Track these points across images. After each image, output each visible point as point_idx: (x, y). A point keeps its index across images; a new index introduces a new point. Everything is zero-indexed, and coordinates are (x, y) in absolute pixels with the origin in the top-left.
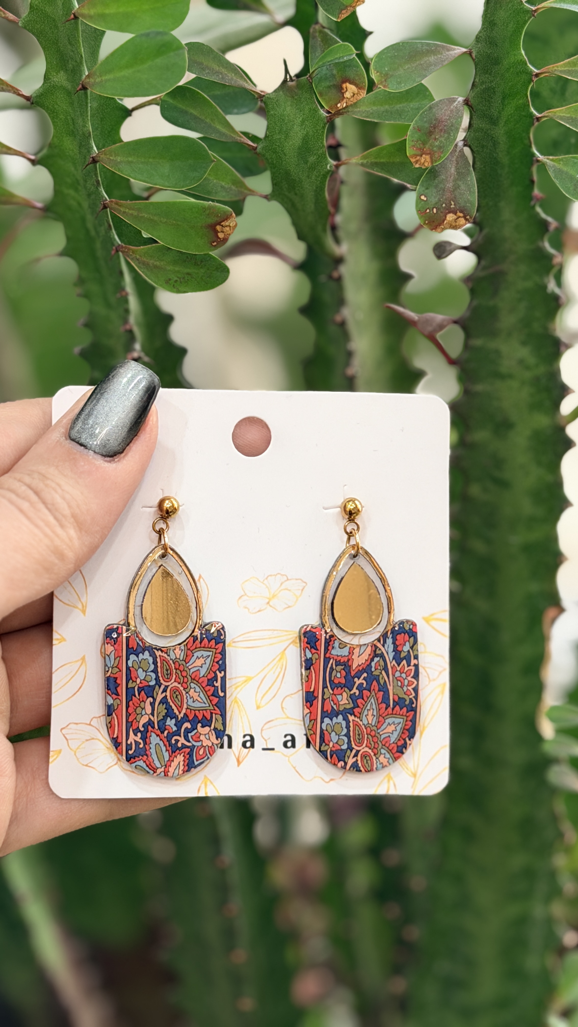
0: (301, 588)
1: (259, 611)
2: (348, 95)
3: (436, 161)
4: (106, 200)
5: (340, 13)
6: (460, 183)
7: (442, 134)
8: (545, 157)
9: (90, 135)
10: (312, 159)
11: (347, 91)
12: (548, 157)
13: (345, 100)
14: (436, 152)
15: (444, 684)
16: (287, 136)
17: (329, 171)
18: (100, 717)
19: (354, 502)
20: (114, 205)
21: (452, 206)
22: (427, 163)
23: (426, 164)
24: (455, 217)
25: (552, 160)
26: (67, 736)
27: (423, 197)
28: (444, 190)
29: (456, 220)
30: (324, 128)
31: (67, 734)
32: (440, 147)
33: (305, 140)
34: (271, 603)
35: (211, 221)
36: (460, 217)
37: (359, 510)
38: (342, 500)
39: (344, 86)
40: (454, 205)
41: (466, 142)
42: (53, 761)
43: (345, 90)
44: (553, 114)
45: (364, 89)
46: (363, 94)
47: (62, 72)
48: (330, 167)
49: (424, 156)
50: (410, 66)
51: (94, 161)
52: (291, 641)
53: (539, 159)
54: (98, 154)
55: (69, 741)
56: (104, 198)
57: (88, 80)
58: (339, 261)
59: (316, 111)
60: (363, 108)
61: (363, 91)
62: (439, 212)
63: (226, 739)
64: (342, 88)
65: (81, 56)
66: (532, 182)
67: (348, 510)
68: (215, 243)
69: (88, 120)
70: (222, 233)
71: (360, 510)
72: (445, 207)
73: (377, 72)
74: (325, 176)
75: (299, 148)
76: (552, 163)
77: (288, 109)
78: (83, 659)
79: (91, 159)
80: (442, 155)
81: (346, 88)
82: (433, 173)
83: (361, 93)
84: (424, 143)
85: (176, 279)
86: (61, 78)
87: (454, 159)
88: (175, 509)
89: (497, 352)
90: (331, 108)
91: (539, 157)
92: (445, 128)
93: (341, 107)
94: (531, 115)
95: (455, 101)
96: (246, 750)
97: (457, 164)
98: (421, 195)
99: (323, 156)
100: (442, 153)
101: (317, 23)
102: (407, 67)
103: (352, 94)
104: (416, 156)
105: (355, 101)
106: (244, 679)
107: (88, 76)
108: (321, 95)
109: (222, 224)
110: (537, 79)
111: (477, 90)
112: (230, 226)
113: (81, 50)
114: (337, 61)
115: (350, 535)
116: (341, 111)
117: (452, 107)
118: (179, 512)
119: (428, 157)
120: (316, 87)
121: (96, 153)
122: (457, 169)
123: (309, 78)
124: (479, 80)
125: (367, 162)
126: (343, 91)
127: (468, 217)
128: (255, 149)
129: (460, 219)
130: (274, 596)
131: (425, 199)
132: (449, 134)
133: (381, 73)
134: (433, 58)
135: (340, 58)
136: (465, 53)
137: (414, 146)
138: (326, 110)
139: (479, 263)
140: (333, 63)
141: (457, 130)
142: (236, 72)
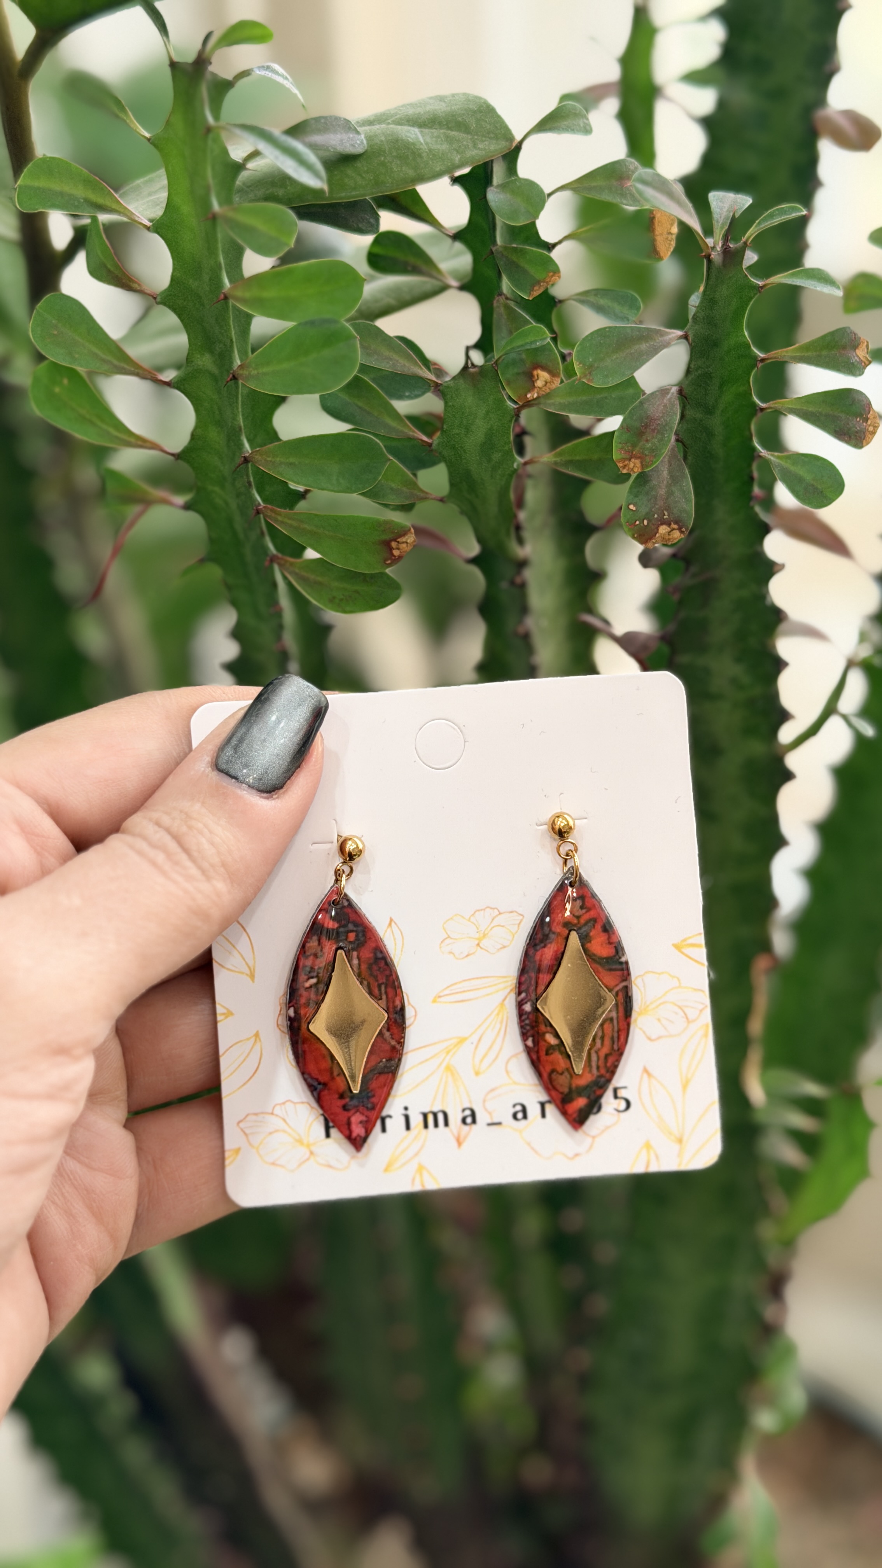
2: (539, 383)
3: (647, 467)
4: (260, 505)
5: (532, 290)
6: (674, 489)
7: (655, 434)
8: (769, 453)
9: (241, 429)
10: (496, 456)
11: (538, 379)
12: (773, 453)
13: (536, 390)
14: (648, 456)
16: (468, 430)
17: (515, 470)
20: (268, 513)
21: (665, 517)
22: (637, 468)
23: (635, 469)
24: (669, 529)
25: (778, 457)
27: (631, 507)
28: (656, 498)
29: (669, 533)
30: (512, 421)
32: (652, 450)
33: (489, 436)
35: (385, 537)
39: (535, 373)
40: (669, 515)
43: (536, 377)
44: (781, 405)
45: (559, 376)
46: (558, 382)
47: (208, 356)
48: (516, 465)
49: (633, 460)
50: (618, 356)
51: (246, 461)
53: (761, 454)
54: (251, 453)
56: (257, 502)
57: (240, 371)
58: (522, 564)
59: (502, 401)
60: (558, 400)
61: (556, 379)
62: (650, 524)
64: (533, 376)
65: (231, 339)
66: (752, 479)
68: (389, 562)
69: (238, 412)
70: (397, 550)
72: (657, 518)
73: (580, 364)
74: (511, 476)
75: (482, 444)
76: (777, 461)
77: (469, 399)
79: (241, 458)
80: (654, 460)
81: (538, 376)
82: (643, 478)
83: (555, 382)
84: (634, 446)
85: (342, 597)
86: (207, 362)
87: (667, 461)
90: (519, 398)
91: (762, 452)
92: (659, 428)
93: (532, 398)
94: (754, 405)
95: (668, 393)
97: (670, 465)
98: (629, 504)
99: (508, 453)
100: (655, 456)
101: (501, 294)
102: (614, 357)
103: (544, 383)
104: (623, 460)
105: (548, 391)
107: (240, 365)
108: (508, 383)
109: (399, 540)
110: (763, 364)
111: (692, 377)
112: (407, 543)
113: (231, 334)
114: (528, 347)
116: (531, 402)
117: (665, 401)
119: (638, 462)
120: (502, 374)
121: (249, 452)
122: (670, 472)
123: (494, 365)
124: (695, 365)
125: (561, 460)
126: (534, 379)
127: (684, 529)
128: (430, 445)
129: (674, 531)
131: (634, 509)
132: (663, 435)
133: (584, 365)
134: (644, 346)
135: (531, 343)
136: (681, 337)
137: (622, 448)
138: (512, 400)
139: (687, 569)
140: (522, 348)
141: (672, 429)
142: (408, 358)
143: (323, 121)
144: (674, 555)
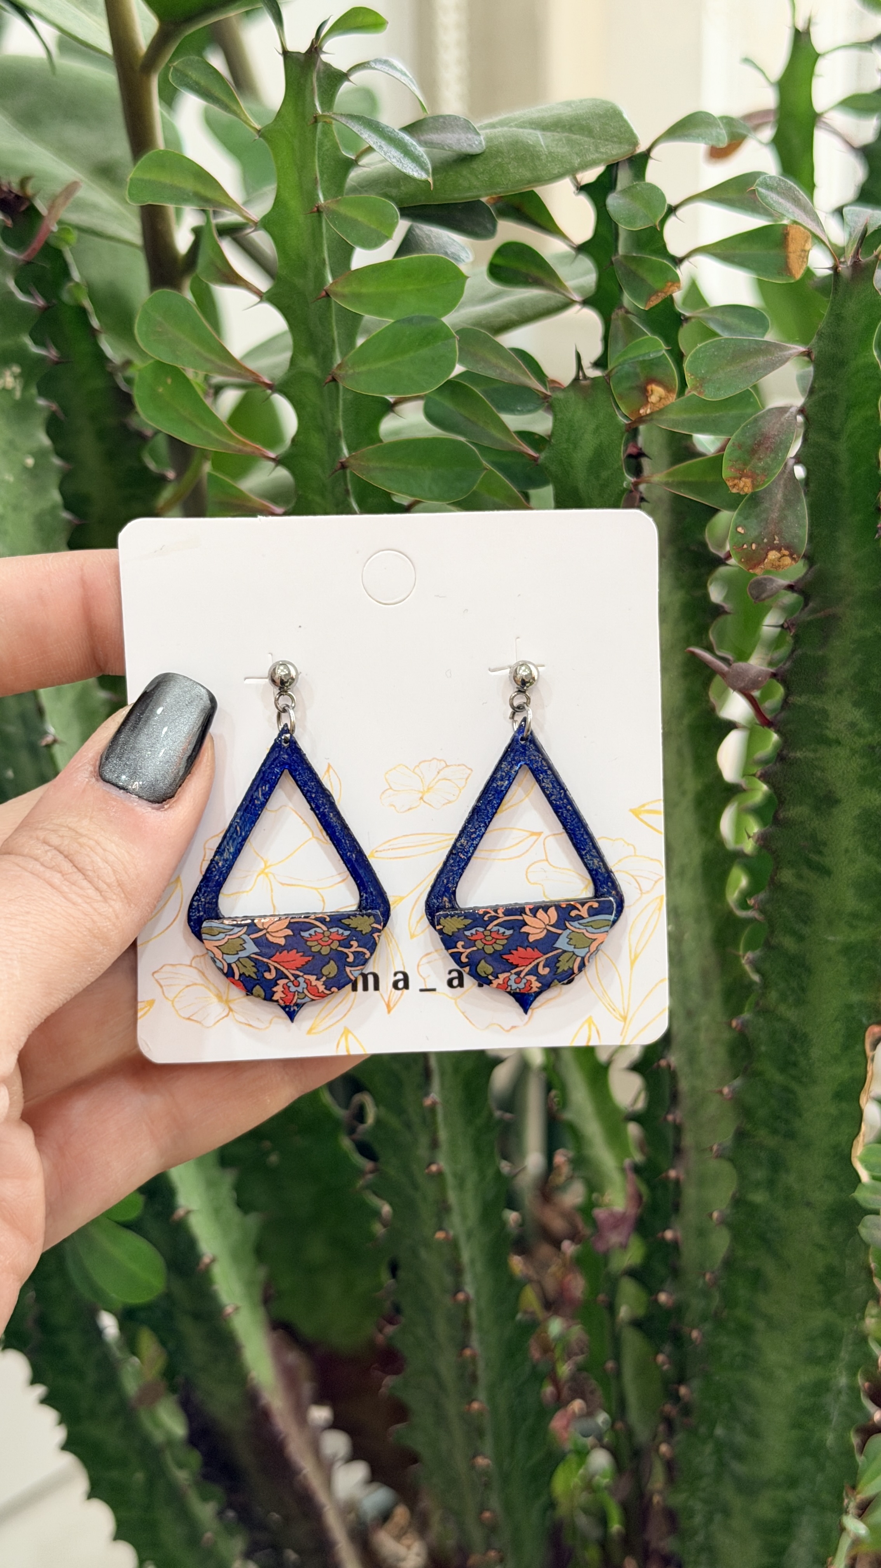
2: (653, 399)
3: (758, 486)
5: (649, 300)
6: (786, 512)
7: (769, 453)
9: (340, 435)
10: (605, 474)
11: (652, 394)
13: (649, 406)
14: (759, 475)
16: (576, 445)
17: (625, 490)
21: (775, 542)
22: (747, 488)
23: (746, 490)
24: (779, 555)
27: (740, 529)
28: (767, 523)
29: (780, 559)
30: (622, 438)
32: (764, 469)
33: (598, 452)
36: (784, 555)
39: (649, 388)
40: (779, 540)
41: (799, 459)
45: (674, 393)
46: (673, 398)
47: (311, 358)
48: (627, 485)
49: (743, 479)
50: (732, 369)
51: (343, 466)
54: (349, 458)
57: (340, 372)
59: (613, 417)
60: (672, 416)
61: (672, 395)
62: (759, 548)
64: (646, 390)
65: (334, 341)
69: (338, 416)
72: (767, 542)
73: (692, 373)
74: (619, 496)
75: (591, 461)
77: (579, 413)
79: (340, 465)
80: (767, 479)
81: (652, 391)
82: (754, 500)
83: (670, 398)
84: (745, 464)
86: (309, 364)
87: (782, 482)
90: (631, 414)
92: (773, 445)
93: (645, 414)
95: (785, 412)
97: (785, 489)
98: (739, 526)
99: (618, 470)
100: (767, 475)
101: (621, 307)
102: (729, 369)
103: (658, 399)
104: (734, 478)
105: (662, 406)
107: (340, 366)
108: (620, 398)
111: (815, 396)
113: (333, 333)
114: (641, 359)
116: (644, 419)
117: (782, 419)
119: (748, 481)
120: (615, 389)
121: (346, 456)
122: (785, 495)
123: (606, 378)
124: (819, 384)
125: (672, 480)
126: (647, 394)
127: (795, 556)
128: (535, 459)
129: (784, 558)
131: (742, 532)
132: (777, 451)
133: (696, 376)
134: (763, 360)
135: (644, 355)
136: (803, 354)
137: (732, 466)
138: (625, 416)
139: (806, 605)
140: (637, 359)
141: (787, 449)
142: (518, 367)
143: (441, 120)
144: (791, 588)
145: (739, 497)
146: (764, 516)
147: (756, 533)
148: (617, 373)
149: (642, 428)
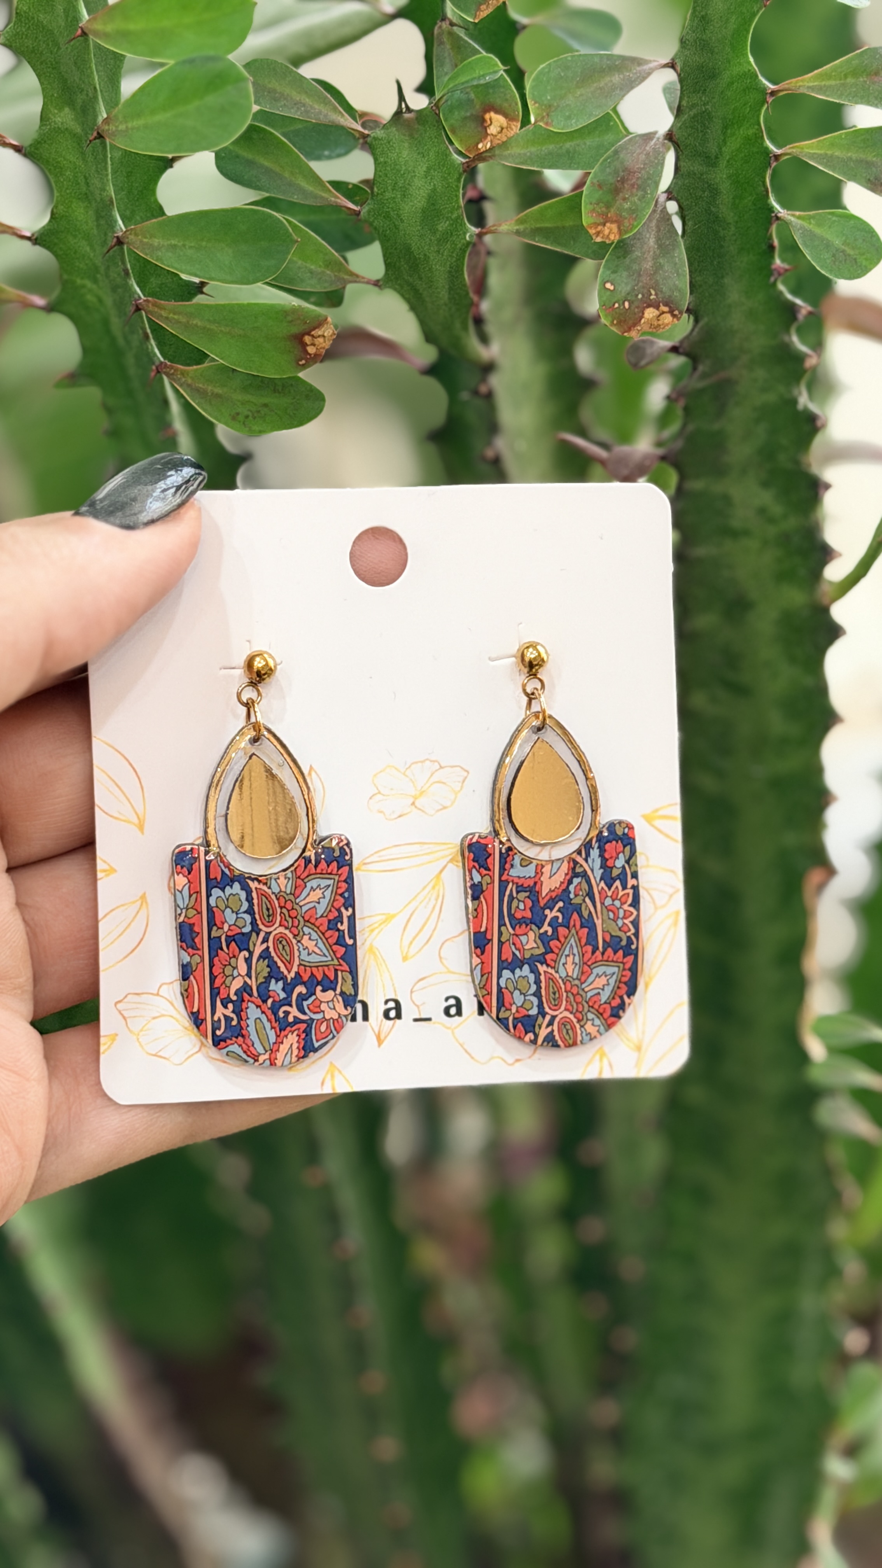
0: (461, 779)
1: (400, 816)
2: (493, 130)
3: (626, 232)
4: (140, 298)
5: (479, 10)
6: (661, 261)
7: (635, 190)
8: (789, 212)
9: (112, 202)
10: (443, 226)
11: (491, 124)
12: (794, 213)
13: (489, 138)
14: (626, 218)
15: (678, 913)
16: (405, 193)
17: (468, 243)
18: (172, 983)
19: (535, 648)
20: (151, 308)
21: (652, 297)
22: (613, 235)
23: (612, 237)
24: (657, 313)
25: (799, 217)
26: (125, 1014)
27: (608, 286)
28: (639, 274)
29: (658, 318)
30: (459, 180)
31: (124, 1010)
32: (631, 212)
33: (432, 200)
34: (417, 804)
35: (295, 330)
37: (543, 660)
38: (517, 647)
39: (487, 116)
40: (656, 295)
41: (670, 194)
42: (105, 1050)
43: (489, 122)
44: (799, 150)
45: (517, 121)
46: (516, 127)
47: (67, 110)
48: (471, 236)
49: (608, 225)
50: (583, 91)
51: (120, 242)
52: (450, 857)
53: (779, 215)
54: (125, 232)
55: (128, 1020)
56: (136, 296)
57: (107, 127)
58: (488, 368)
59: (447, 155)
60: (516, 150)
61: (515, 123)
62: (632, 308)
63: (359, 1007)
64: (484, 120)
65: (95, 88)
66: (772, 248)
67: (527, 659)
68: (303, 362)
69: (108, 180)
70: (312, 347)
71: (545, 659)
72: (642, 299)
73: (535, 103)
74: (463, 251)
75: (424, 211)
76: (800, 222)
77: (405, 153)
78: (143, 897)
79: (115, 240)
80: (635, 223)
81: (491, 119)
82: (623, 248)
83: (513, 127)
84: (608, 206)
85: (246, 413)
86: (65, 117)
87: (653, 226)
88: (271, 669)
89: (727, 499)
90: (468, 150)
91: (781, 213)
92: (639, 181)
93: (484, 149)
94: (767, 151)
95: (651, 139)
96: (391, 1023)
97: (659, 230)
98: (605, 283)
99: (458, 222)
100: (635, 219)
101: (444, 18)
102: (579, 93)
103: (499, 129)
104: (596, 225)
105: (505, 139)
106: (384, 917)
107: (106, 121)
108: (453, 131)
109: (313, 333)
110: (773, 98)
111: (684, 117)
112: (324, 336)
113: (94, 79)
114: (475, 83)
115: (531, 697)
116: (484, 155)
117: (648, 148)
118: (278, 673)
119: (614, 227)
120: (446, 120)
121: (122, 231)
122: (658, 239)
123: (434, 108)
124: (688, 102)
125: (525, 228)
126: (486, 125)
127: (676, 312)
128: (358, 214)
129: (664, 315)
130: (422, 793)
131: (612, 288)
132: (644, 190)
133: (540, 104)
134: (617, 79)
135: (479, 78)
136: (666, 65)
137: (594, 209)
138: (460, 153)
139: (695, 369)
140: (470, 84)
141: (657, 184)
142: (325, 102)
144: (674, 350)
145: (604, 246)
146: (635, 267)
147: (629, 288)
148: (447, 101)
149: (481, 166)
